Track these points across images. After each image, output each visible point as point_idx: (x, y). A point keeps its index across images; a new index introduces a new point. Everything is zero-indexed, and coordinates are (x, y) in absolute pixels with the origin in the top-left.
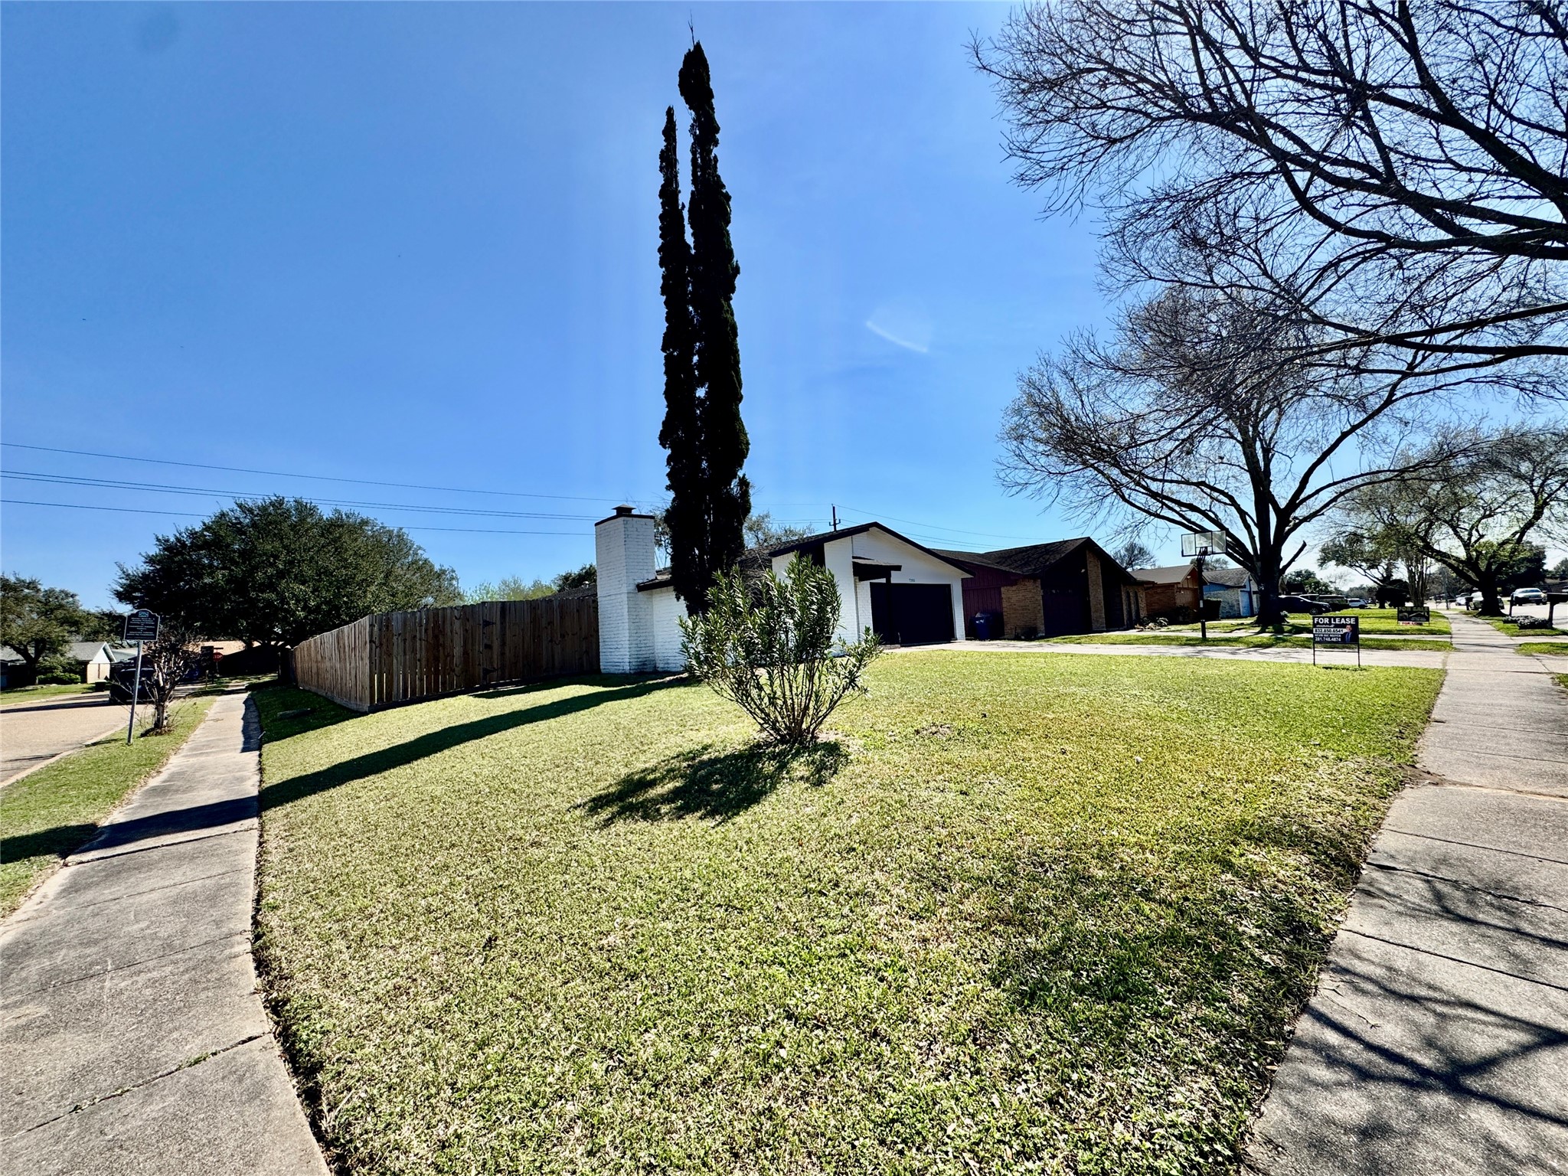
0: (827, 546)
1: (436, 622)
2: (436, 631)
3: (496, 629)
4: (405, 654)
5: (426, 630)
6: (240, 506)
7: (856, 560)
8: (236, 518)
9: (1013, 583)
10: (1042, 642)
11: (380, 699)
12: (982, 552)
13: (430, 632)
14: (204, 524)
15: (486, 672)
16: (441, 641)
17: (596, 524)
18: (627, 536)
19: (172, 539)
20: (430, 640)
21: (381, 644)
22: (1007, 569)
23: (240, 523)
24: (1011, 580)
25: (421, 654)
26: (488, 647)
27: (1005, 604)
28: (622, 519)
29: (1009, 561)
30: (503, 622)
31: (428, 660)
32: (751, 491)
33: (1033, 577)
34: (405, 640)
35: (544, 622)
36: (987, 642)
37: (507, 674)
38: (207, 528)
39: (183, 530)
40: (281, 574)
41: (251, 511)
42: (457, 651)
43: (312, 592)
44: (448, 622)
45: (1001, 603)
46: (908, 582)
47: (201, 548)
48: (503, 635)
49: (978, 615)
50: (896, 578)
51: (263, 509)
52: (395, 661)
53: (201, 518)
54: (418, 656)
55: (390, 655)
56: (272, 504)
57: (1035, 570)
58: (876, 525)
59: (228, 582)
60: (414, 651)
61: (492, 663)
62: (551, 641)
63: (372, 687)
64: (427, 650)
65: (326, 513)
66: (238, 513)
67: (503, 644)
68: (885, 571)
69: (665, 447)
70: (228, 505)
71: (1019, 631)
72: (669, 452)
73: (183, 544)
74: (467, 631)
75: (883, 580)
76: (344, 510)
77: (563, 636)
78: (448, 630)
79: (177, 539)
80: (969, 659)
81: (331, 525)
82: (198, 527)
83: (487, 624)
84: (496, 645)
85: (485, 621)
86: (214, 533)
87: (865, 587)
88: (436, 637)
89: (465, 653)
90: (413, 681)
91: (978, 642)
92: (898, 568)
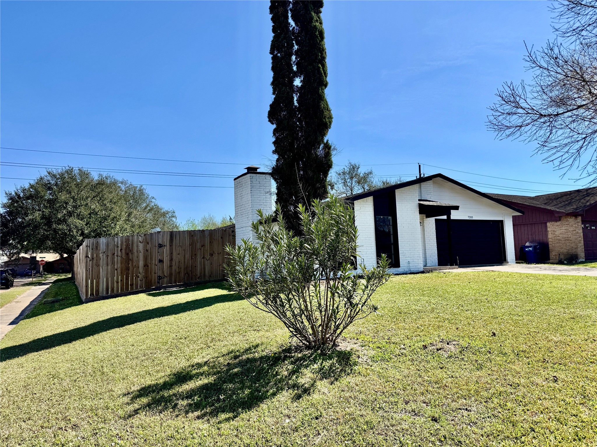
0: (398, 192)
1: (127, 245)
2: (128, 251)
3: (166, 250)
4: (107, 265)
5: (121, 250)
6: (49, 173)
7: (422, 202)
8: (48, 180)
9: (558, 219)
10: (581, 266)
11: (92, 294)
12: (533, 195)
13: (123, 251)
14: (30, 184)
15: (160, 278)
16: (130, 257)
17: (235, 179)
18: (252, 187)
19: (13, 193)
20: (124, 256)
21: (93, 259)
22: (553, 208)
23: (49, 183)
24: (555, 217)
25: (118, 265)
26: (161, 261)
27: (550, 236)
28: (249, 175)
29: (555, 202)
30: (171, 246)
31: (122, 270)
32: (333, 153)
33: (574, 215)
34: (108, 256)
35: (198, 245)
36: (533, 265)
37: (173, 279)
38: (32, 186)
39: (19, 188)
40: (70, 214)
41: (54, 176)
42: (141, 263)
43: (86, 225)
44: (135, 245)
45: (546, 235)
46: (466, 218)
47: (28, 198)
48: (171, 253)
49: (527, 244)
50: (455, 215)
51: (62, 175)
52: (101, 270)
53: (29, 181)
54: (116, 267)
55: (98, 265)
56: (67, 172)
57: (576, 209)
58: (440, 175)
59: (42, 218)
60: (113, 263)
61: (163, 272)
62: (203, 258)
63: (87, 286)
64: (121, 263)
65: (95, 176)
66: (49, 178)
67: (171, 260)
68: (447, 210)
69: (273, 124)
70: (44, 173)
71: (562, 257)
72: (275, 126)
73: (19, 196)
74: (147, 250)
75: (445, 217)
76: (104, 174)
77: (212, 255)
78: (135, 251)
79: (16, 193)
80: (509, 280)
81: (97, 184)
82: (27, 186)
83: (160, 246)
84: (166, 259)
85: (160, 244)
86: (35, 189)
87: (431, 222)
88: (127, 254)
89: (146, 265)
90: (113, 283)
91: (525, 265)
92: (456, 208)
